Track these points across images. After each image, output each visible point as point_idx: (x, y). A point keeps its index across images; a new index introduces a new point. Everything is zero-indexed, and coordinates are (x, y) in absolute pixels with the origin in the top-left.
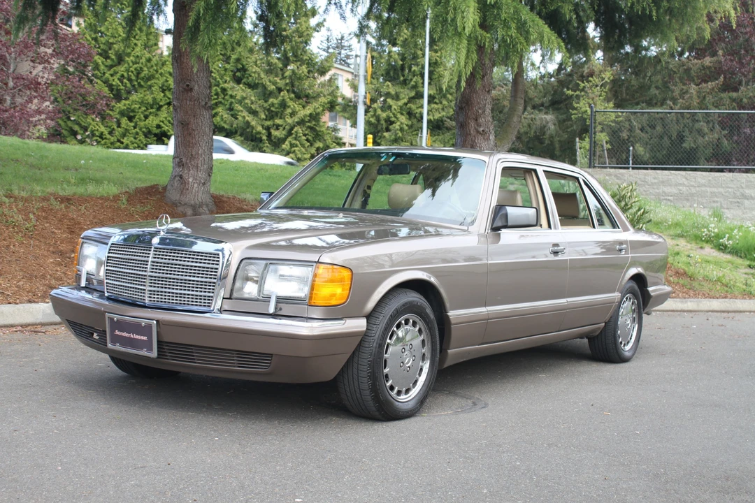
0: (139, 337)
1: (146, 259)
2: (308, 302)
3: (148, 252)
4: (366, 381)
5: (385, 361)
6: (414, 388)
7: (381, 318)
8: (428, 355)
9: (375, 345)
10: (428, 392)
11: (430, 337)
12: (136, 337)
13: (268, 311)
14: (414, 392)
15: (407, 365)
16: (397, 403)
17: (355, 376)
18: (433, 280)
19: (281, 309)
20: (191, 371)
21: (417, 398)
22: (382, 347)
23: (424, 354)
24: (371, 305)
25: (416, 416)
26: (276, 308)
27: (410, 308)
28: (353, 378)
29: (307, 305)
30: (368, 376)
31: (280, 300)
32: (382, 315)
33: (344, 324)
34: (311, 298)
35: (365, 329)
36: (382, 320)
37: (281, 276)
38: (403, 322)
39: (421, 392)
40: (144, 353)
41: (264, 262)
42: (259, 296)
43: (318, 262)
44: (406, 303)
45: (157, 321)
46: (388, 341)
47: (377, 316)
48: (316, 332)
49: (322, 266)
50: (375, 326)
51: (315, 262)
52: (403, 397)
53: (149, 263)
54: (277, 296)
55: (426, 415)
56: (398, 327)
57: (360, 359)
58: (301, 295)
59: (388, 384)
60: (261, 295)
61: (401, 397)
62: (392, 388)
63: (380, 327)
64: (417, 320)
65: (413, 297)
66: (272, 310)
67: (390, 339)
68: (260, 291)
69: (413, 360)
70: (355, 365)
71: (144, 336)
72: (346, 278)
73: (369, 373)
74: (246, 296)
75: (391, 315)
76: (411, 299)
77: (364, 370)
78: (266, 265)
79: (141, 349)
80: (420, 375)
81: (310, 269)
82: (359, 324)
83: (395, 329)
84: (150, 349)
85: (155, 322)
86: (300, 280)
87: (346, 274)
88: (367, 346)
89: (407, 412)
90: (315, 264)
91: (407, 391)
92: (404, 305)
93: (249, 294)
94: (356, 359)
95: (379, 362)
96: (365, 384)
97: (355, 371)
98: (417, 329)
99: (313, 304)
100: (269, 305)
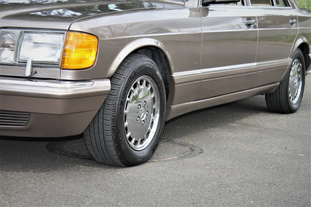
2: (61, 65)
4: (111, 134)
5: (125, 115)
6: (147, 138)
7: (122, 79)
8: (158, 110)
9: (117, 102)
10: (158, 142)
11: (159, 94)
13: (25, 75)
14: (148, 141)
15: (143, 119)
16: (135, 152)
17: (101, 130)
18: (159, 45)
19: (36, 73)
21: (150, 146)
22: (123, 104)
23: (154, 110)
24: (113, 68)
25: (149, 162)
26: (32, 72)
27: (144, 71)
28: (99, 131)
29: (60, 68)
30: (112, 129)
31: (35, 65)
32: (123, 76)
33: (92, 85)
34: (63, 62)
35: (109, 89)
36: (122, 82)
37: (35, 43)
38: (139, 82)
39: (153, 142)
41: (18, 31)
42: (16, 61)
43: (69, 30)
44: (141, 66)
46: (128, 99)
47: (119, 78)
48: (69, 92)
49: (72, 34)
50: (117, 86)
51: (66, 30)
52: (139, 147)
54: (32, 61)
55: (156, 160)
56: (135, 87)
57: (105, 115)
58: (55, 59)
59: (128, 135)
60: (18, 60)
61: (138, 146)
62: (130, 139)
63: (121, 87)
64: (149, 81)
65: (146, 61)
66: (28, 74)
67: (129, 97)
68: (16, 56)
69: (147, 115)
70: (101, 121)
72: (93, 44)
73: (112, 127)
74: (4, 61)
75: (130, 77)
76: (145, 63)
77: (109, 125)
78: (21, 34)
80: (151, 128)
81: (61, 36)
82: (105, 85)
83: (133, 89)
86: (54, 47)
87: (94, 40)
88: (111, 103)
89: (143, 158)
90: (66, 32)
91: (142, 141)
92: (140, 68)
93: (6, 59)
94: (101, 115)
95: (120, 117)
96: (109, 137)
97: (101, 126)
98: (149, 88)
99: (65, 67)
100: (25, 69)
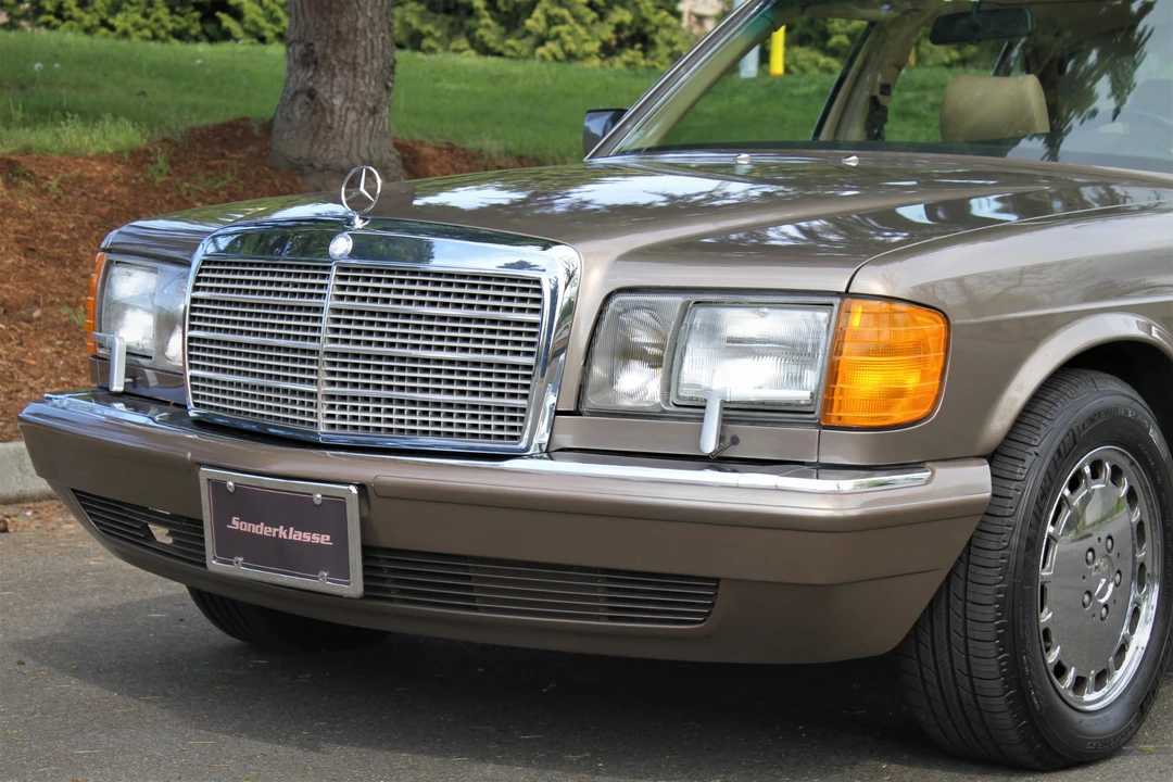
0: (307, 537)
1: (314, 302)
2: (820, 415)
3: (318, 281)
4: (993, 653)
5: (1043, 589)
6: (1118, 668)
7: (1029, 459)
8: (1154, 568)
9: (1015, 541)
10: (1157, 680)
11: (1158, 514)
12: (297, 536)
13: (701, 451)
14: (1123, 676)
15: (1103, 601)
16: (1077, 717)
17: (957, 639)
18: (1155, 334)
19: (735, 441)
20: (462, 635)
21: (1128, 698)
22: (1033, 544)
23: (1142, 566)
24: (1001, 420)
25: (1125, 753)
26: (721, 438)
27: (1108, 429)
28: (949, 643)
29: (818, 425)
30: (999, 636)
31: (737, 413)
32: (1031, 450)
33: (929, 481)
34: (828, 404)
35: (988, 495)
36: (1031, 470)
37: (731, 340)
38: (1087, 470)
39: (1139, 680)
40: (323, 583)
41: (679, 299)
42: (667, 401)
43: (847, 294)
44: (1098, 414)
45: (362, 487)
46: (1050, 529)
47: (1019, 454)
48: (851, 509)
49: (858, 307)
50: (1014, 485)
51: (838, 294)
52: (1091, 698)
53: (326, 315)
54: (724, 402)
55: (1151, 747)
56: (1074, 486)
57: (971, 587)
58: (800, 394)
59: (1052, 657)
60: (673, 398)
61: (1087, 698)
62: (1060, 670)
63: (1029, 487)
64: (1124, 463)
65: (1111, 393)
66: (709, 445)
67: (1055, 521)
68: (667, 388)
69: (1117, 585)
70: (957, 605)
71: (321, 532)
72: (930, 341)
73: (999, 627)
74: (627, 403)
75: (1058, 451)
76: (1108, 401)
77: (986, 620)
78: (685, 308)
79: (313, 571)
80: (1132, 629)
81: (822, 315)
82: (970, 481)
83: (1067, 492)
84: (342, 572)
85: (354, 490)
86: (794, 351)
87: (931, 326)
88: (991, 545)
89: (1106, 742)
90: (836, 301)
91: (1101, 678)
92: (1091, 420)
93: (631, 396)
94: (957, 586)
95: (1024, 592)
96: (989, 663)
97: (957, 623)
98: (1123, 491)
99: (835, 422)
100: (700, 429)
